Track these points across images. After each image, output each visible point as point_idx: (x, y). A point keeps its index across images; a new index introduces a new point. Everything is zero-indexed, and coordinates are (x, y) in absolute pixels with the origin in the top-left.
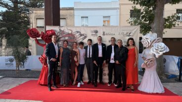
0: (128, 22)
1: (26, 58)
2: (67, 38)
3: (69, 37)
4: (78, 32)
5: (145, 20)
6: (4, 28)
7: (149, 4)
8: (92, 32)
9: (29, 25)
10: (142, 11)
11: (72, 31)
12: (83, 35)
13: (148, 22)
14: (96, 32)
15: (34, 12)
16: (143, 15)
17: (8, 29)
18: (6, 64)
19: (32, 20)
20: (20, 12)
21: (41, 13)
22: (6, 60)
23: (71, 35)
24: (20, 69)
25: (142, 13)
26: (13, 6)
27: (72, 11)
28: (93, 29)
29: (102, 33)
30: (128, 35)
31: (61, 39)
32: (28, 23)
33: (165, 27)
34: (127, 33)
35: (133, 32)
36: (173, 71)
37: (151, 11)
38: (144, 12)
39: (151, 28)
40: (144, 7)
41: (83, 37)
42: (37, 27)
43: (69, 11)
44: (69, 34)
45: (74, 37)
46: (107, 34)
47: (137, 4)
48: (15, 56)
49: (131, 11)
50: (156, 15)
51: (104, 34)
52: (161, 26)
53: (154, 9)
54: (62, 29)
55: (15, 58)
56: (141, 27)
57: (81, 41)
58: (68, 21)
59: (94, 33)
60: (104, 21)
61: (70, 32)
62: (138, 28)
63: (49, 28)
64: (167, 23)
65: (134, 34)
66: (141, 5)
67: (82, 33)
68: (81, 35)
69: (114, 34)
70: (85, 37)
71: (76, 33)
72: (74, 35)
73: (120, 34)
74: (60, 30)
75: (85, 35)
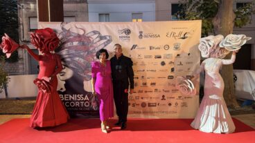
2: (75, 43)
4: (95, 32)
8: (120, 32)
11: (84, 31)
14: (128, 32)
15: (25, 6)
16: (200, 5)
29: (138, 34)
30: (182, 36)
31: (66, 45)
34: (180, 34)
44: (79, 36)
46: (146, 36)
49: (173, 5)
51: (141, 36)
54: (67, 27)
57: (101, 48)
59: (124, 35)
61: (81, 33)
63: (42, 26)
65: (192, 35)
67: (103, 35)
68: (101, 38)
69: (159, 36)
70: (109, 40)
71: (93, 34)
72: (88, 37)
73: (169, 35)
74: (63, 29)
75: (108, 38)
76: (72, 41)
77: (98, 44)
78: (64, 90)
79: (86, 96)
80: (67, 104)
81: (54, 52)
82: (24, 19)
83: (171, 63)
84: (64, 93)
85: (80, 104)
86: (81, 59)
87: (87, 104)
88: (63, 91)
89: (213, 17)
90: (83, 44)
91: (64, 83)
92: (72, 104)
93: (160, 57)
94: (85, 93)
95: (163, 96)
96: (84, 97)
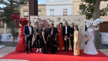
0: (78, 12)
2: (42, 23)
3: (43, 22)
4: (48, 19)
5: (89, 11)
6: (5, 17)
7: (91, 1)
8: (57, 19)
9: (20, 15)
10: (87, 6)
12: (52, 21)
13: (90, 13)
15: (22, 7)
17: (7, 17)
18: (7, 38)
19: (21, 12)
20: (14, 7)
21: (27, 7)
22: (7, 36)
23: (45, 21)
24: (15, 41)
25: (87, 7)
26: (10, 4)
27: (44, 6)
28: (57, 17)
29: (63, 20)
31: (39, 23)
32: (19, 14)
33: (101, 15)
34: (78, 19)
35: (82, 19)
36: (106, 42)
37: (92, 5)
38: (88, 7)
39: (92, 16)
40: (88, 3)
41: (52, 22)
42: (24, 16)
43: (43, 6)
44: (43, 20)
45: (47, 22)
47: (84, 1)
48: (12, 33)
49: (80, 5)
50: (95, 8)
51: (64, 20)
52: (98, 15)
53: (94, 4)
54: (39, 17)
55: (12, 35)
56: (87, 16)
58: (42, 12)
60: (64, 12)
61: (44, 19)
62: (85, 16)
64: (102, 13)
65: (82, 20)
66: (86, 2)
67: (51, 20)
68: (51, 21)
69: (70, 20)
73: (74, 20)
74: (38, 18)
76: (41, 22)
77: (50, 23)
82: (22, 12)
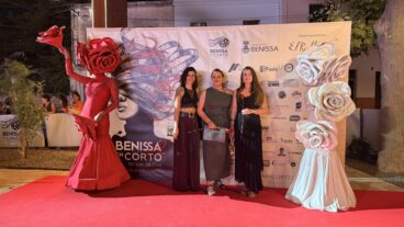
1: (42, 118)
4: (172, 44)
8: (212, 42)
11: (156, 42)
14: (225, 42)
27: (168, 8)
34: (312, 45)
46: (254, 49)
51: (246, 48)
59: (218, 47)
68: (182, 53)
69: (276, 48)
70: (194, 57)
71: (168, 46)
72: (162, 52)
73: (293, 48)
75: (192, 52)
76: (137, 58)
78: (124, 134)
79: (157, 145)
80: (128, 156)
81: (109, 75)
82: (80, 31)
83: (297, 93)
84: (123, 139)
85: (148, 157)
86: (149, 87)
87: (158, 157)
88: (121, 135)
89: (377, 19)
90: (155, 63)
91: (125, 122)
92: (136, 157)
93: (276, 84)
94: (155, 140)
95: (282, 149)
96: (154, 145)
